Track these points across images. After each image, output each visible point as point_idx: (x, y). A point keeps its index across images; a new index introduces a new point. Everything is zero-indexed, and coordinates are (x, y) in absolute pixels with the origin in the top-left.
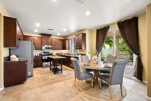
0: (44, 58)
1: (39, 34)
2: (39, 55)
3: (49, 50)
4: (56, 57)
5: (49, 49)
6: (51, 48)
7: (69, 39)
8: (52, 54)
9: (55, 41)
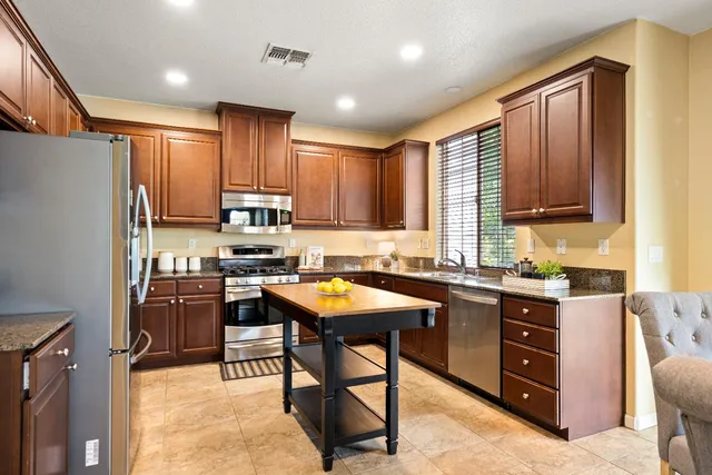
0: (235, 290)
1: (202, 110)
2: (203, 270)
3: (272, 230)
4: (336, 296)
5: (273, 222)
6: (289, 218)
7: (425, 147)
8: (296, 261)
9: (318, 159)
